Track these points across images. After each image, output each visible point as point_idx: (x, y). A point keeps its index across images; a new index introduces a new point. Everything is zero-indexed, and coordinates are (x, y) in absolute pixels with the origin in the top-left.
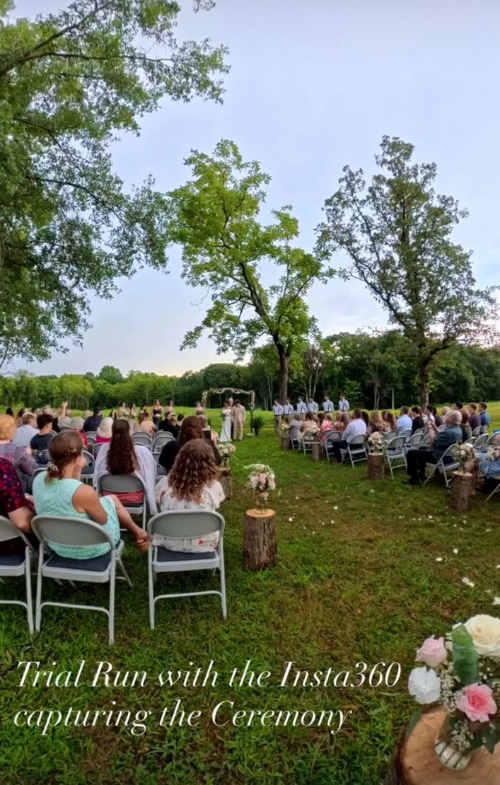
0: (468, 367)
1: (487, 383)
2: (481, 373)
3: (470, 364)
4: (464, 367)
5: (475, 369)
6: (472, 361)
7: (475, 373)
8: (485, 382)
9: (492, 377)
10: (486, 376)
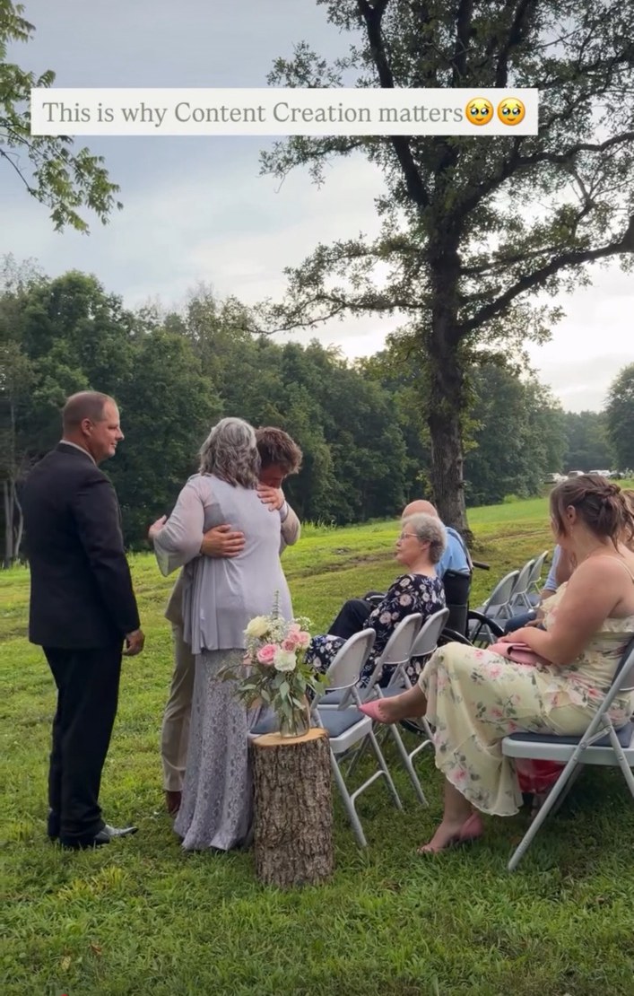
0: (313, 417)
1: (365, 466)
2: (348, 436)
3: (317, 408)
4: (302, 416)
5: (331, 421)
6: (324, 398)
7: (331, 436)
8: (359, 461)
9: (378, 447)
10: (358, 444)
